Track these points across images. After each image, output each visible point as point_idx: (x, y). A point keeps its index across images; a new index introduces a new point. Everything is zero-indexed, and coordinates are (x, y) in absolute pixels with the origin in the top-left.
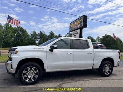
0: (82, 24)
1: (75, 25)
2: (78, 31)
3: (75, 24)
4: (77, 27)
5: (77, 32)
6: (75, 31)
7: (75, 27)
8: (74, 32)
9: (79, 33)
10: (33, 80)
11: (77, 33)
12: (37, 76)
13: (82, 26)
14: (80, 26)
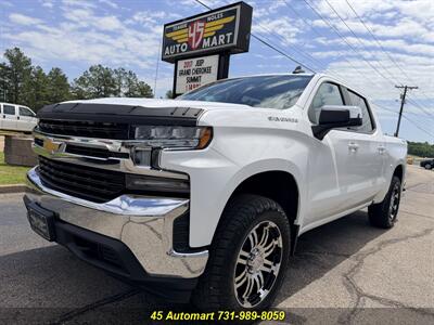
2: (212, 62)
3: (198, 34)
4: (206, 43)
5: (204, 65)
6: (195, 61)
7: (195, 45)
8: (187, 65)
9: (215, 70)
10: (263, 294)
11: (207, 70)
12: (273, 268)
13: (235, 43)
14: (222, 41)
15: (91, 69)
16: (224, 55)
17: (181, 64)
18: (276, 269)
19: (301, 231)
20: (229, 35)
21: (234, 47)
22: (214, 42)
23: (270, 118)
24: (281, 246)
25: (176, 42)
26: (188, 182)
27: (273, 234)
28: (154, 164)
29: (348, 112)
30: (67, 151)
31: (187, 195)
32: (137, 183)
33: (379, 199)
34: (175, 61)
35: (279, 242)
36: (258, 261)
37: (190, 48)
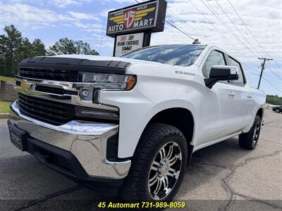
0: (153, 21)
1: (128, 19)
2: (139, 37)
3: (130, 19)
5: (134, 39)
6: (128, 36)
7: (128, 26)
8: (123, 39)
9: (141, 43)
10: (168, 191)
11: (136, 43)
12: (175, 174)
13: (155, 25)
14: (146, 23)
15: (61, 41)
16: (147, 33)
17: (119, 38)
18: (177, 175)
19: (195, 149)
20: (151, 20)
21: (154, 28)
22: (141, 24)
23: (176, 72)
24: (181, 159)
25: (116, 24)
26: (118, 113)
27: (176, 151)
28: (95, 100)
29: (229, 70)
30: (36, 89)
31: (117, 122)
32: (83, 112)
33: (246, 130)
34: (114, 36)
35: (180, 156)
36: (165, 169)
37: (125, 28)
